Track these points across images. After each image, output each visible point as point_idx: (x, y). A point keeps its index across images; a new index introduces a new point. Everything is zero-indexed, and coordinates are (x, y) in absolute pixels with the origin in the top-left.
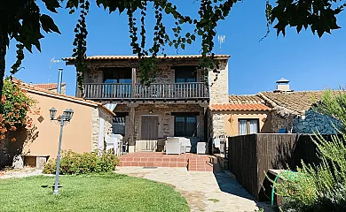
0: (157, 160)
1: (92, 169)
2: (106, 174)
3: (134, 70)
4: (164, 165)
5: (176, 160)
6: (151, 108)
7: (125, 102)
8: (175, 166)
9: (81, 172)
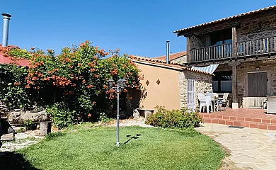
0: (247, 120)
1: (175, 125)
2: (187, 130)
3: (234, 29)
4: (252, 126)
5: (269, 121)
6: (258, 65)
7: (227, 62)
8: (265, 128)
9: (167, 126)
